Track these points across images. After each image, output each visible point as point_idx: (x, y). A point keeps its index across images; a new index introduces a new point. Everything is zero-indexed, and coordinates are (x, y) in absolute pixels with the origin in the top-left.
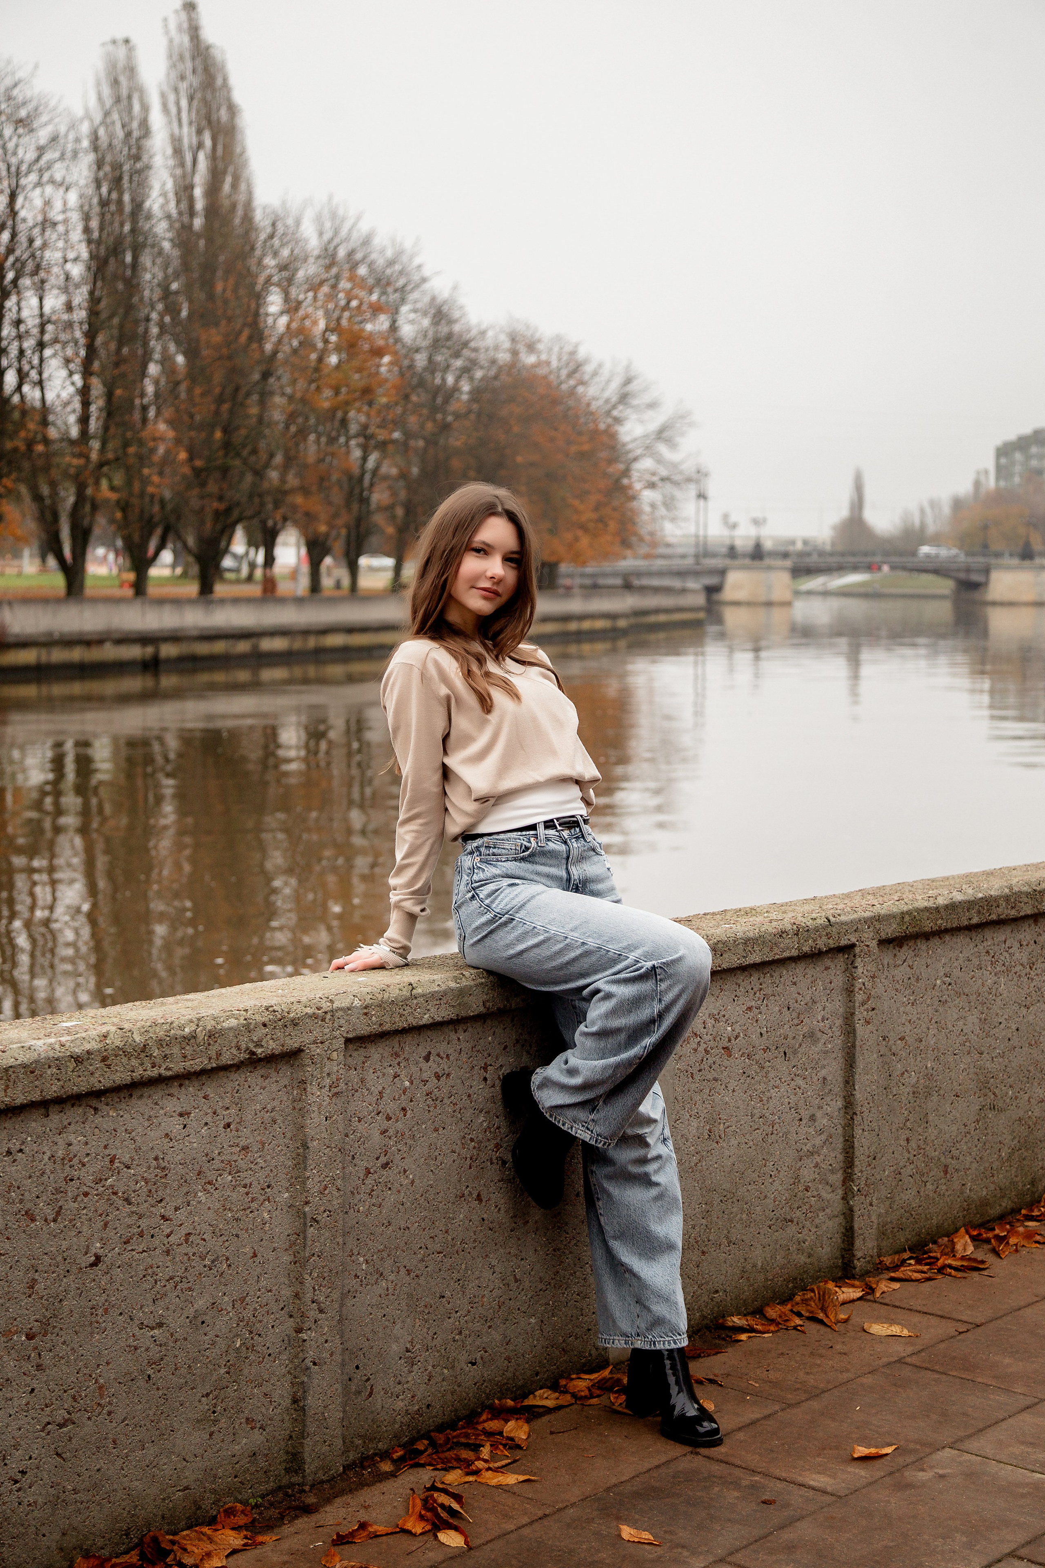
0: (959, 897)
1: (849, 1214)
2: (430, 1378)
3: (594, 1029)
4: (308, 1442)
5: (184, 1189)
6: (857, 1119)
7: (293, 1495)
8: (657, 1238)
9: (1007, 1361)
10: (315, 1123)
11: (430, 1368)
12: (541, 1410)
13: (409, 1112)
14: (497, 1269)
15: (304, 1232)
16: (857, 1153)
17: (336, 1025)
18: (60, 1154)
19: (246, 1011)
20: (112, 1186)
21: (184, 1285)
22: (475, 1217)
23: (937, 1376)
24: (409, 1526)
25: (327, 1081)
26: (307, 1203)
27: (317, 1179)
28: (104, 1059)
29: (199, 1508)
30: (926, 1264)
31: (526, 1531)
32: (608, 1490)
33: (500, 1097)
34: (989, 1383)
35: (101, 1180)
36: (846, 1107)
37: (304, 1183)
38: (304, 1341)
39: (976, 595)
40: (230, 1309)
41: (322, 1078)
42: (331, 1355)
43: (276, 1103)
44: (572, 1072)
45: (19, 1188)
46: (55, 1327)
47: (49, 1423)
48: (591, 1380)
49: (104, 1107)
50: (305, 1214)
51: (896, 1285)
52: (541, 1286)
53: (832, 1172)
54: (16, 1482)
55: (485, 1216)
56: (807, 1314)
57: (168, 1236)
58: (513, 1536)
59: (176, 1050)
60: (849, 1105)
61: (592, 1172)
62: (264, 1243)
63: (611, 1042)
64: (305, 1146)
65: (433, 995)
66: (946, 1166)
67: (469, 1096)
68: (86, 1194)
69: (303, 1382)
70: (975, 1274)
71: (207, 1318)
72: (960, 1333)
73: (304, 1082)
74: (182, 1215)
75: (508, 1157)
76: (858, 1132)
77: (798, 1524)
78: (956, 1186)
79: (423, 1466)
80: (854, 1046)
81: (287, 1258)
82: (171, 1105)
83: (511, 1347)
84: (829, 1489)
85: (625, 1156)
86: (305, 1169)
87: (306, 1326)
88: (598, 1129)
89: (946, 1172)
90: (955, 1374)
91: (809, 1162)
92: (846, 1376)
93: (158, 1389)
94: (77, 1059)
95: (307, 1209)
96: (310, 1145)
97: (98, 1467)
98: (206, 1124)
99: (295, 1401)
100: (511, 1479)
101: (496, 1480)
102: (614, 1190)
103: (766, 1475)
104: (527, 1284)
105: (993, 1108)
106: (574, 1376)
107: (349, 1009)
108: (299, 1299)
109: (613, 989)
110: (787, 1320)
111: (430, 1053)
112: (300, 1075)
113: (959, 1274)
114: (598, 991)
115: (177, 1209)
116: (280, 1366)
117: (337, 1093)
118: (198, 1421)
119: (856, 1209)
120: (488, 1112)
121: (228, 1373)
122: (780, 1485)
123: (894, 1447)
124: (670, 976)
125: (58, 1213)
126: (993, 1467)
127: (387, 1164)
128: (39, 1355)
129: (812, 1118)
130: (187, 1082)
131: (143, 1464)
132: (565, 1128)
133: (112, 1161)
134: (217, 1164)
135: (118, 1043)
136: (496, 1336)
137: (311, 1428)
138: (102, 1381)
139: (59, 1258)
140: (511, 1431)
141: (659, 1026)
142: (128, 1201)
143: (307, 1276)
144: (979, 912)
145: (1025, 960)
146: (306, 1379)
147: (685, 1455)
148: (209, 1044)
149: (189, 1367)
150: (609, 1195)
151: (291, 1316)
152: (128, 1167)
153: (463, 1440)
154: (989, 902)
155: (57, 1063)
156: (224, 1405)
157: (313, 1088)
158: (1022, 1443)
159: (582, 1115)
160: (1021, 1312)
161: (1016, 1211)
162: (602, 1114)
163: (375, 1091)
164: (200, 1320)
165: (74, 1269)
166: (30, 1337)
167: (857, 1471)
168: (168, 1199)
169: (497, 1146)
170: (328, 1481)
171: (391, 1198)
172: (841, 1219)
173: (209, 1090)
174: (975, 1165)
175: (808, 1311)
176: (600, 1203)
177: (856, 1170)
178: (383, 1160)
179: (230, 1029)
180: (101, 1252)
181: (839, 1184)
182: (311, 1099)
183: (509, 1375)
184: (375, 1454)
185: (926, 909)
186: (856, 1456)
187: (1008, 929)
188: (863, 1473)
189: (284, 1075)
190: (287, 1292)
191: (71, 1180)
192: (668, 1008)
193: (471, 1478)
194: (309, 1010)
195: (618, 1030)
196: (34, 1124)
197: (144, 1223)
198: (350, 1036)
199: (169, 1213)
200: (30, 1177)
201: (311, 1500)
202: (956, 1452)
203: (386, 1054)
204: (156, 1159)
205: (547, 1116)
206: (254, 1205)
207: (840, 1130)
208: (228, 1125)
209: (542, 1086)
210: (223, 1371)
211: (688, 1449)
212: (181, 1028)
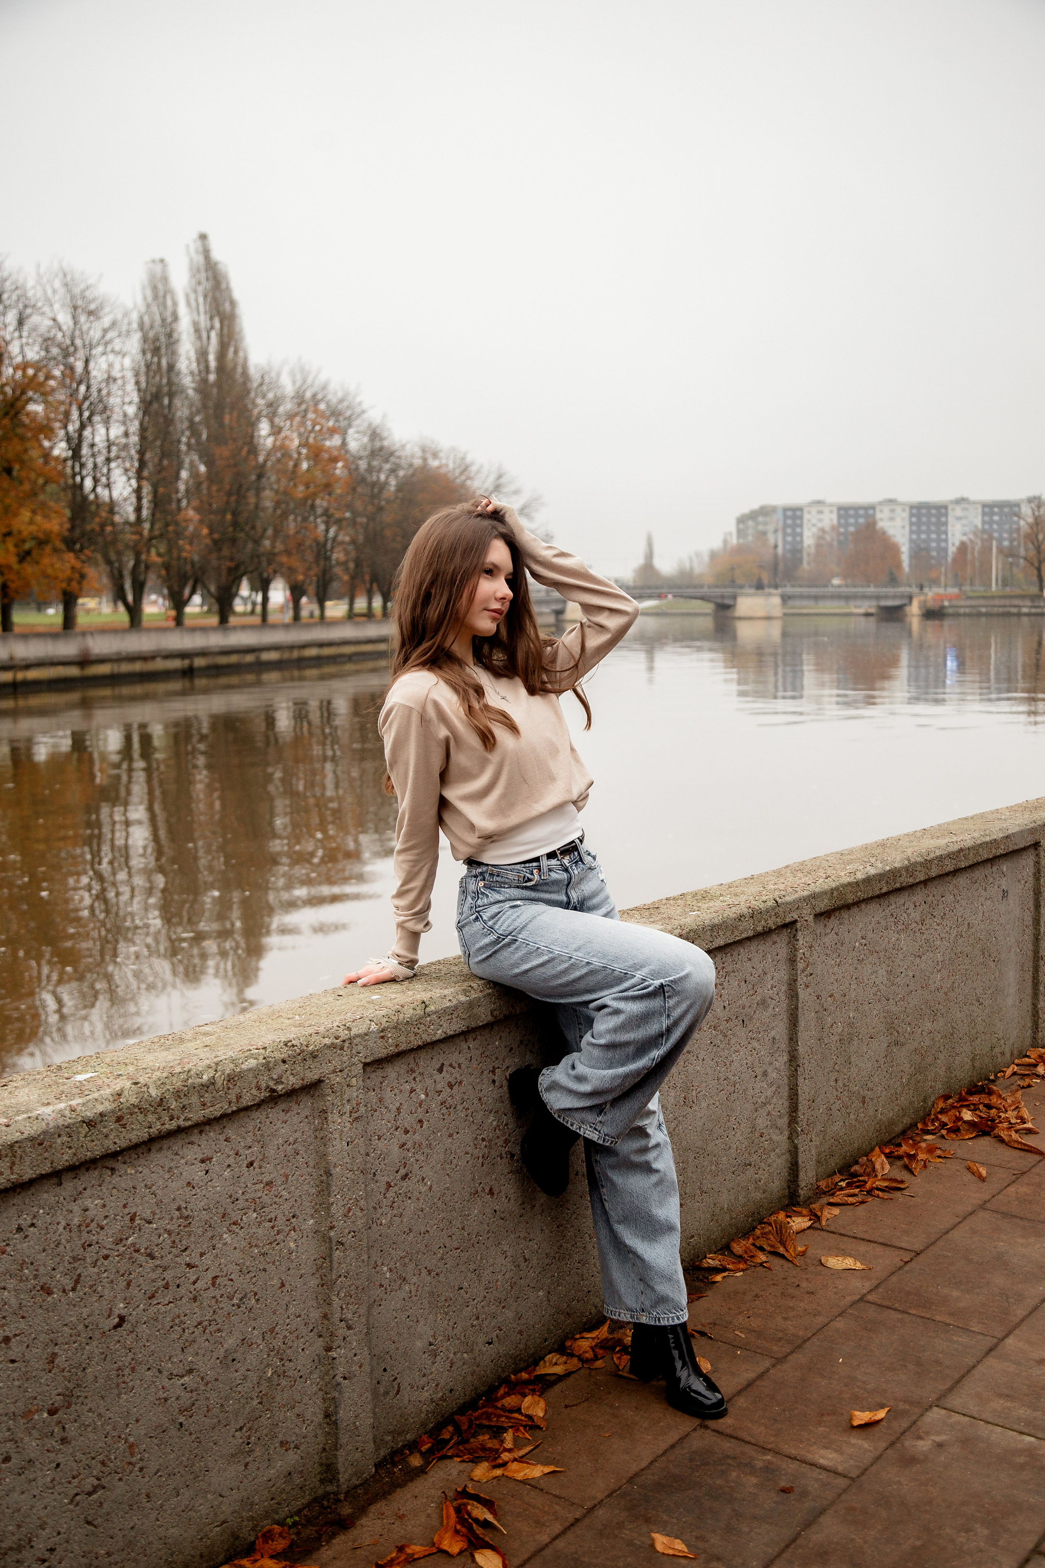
0: (872, 871)
1: (794, 1152)
2: (452, 1364)
3: (602, 1041)
4: (341, 1453)
5: (209, 1234)
6: (800, 1070)
7: (329, 1507)
8: (658, 1221)
9: (955, 1293)
10: (337, 1150)
11: (451, 1355)
12: (553, 1378)
13: (425, 1123)
14: (509, 1254)
15: (330, 1256)
16: (800, 1099)
17: (354, 1052)
18: (76, 1221)
19: (265, 1048)
20: (134, 1244)
21: (213, 1328)
22: (489, 1211)
23: (900, 1316)
24: (445, 1545)
25: (348, 1108)
26: (332, 1228)
27: (341, 1203)
28: (119, 1119)
29: (237, 1538)
30: (857, 1187)
31: (560, 1544)
32: (631, 1480)
33: (507, 1096)
34: (948, 1321)
35: (121, 1240)
36: (791, 1061)
37: (328, 1209)
38: (334, 1359)
39: (728, 613)
40: (259, 1342)
41: (343, 1105)
42: (360, 1367)
43: (298, 1134)
44: (580, 1079)
45: (32, 1264)
46: (79, 1397)
47: (77, 1494)
48: (593, 1339)
49: (122, 1166)
50: (330, 1238)
51: (836, 1211)
52: (547, 1261)
53: (780, 1117)
54: (44, 1561)
55: (497, 1208)
56: (768, 1249)
57: (194, 1283)
58: (548, 1552)
59: (194, 1099)
60: (793, 1058)
61: (596, 1161)
62: (292, 1272)
63: (618, 1054)
64: (328, 1173)
65: (445, 1010)
66: (864, 1097)
67: (480, 1099)
68: (106, 1257)
69: (334, 1398)
70: (898, 1194)
71: (237, 1356)
72: (906, 1263)
73: (325, 1111)
74: (207, 1260)
75: (517, 1150)
76: (801, 1080)
77: (821, 1519)
78: (871, 1112)
79: (451, 1457)
80: (797, 1008)
81: (314, 1282)
82: (192, 1153)
83: (523, 1321)
84: (840, 1469)
85: (627, 1147)
86: (329, 1195)
87: (335, 1345)
88: (605, 1130)
89: (864, 1103)
90: (914, 1312)
91: (763, 1112)
92: (820, 1320)
93: (191, 1434)
94: (90, 1123)
95: (332, 1234)
96: (333, 1172)
97: (132, 1524)
98: (229, 1166)
99: (327, 1416)
100: (536, 1471)
101: (522, 1474)
102: (617, 1178)
103: (777, 1453)
104: (535, 1261)
105: (897, 1043)
106: (578, 1336)
107: (366, 1035)
108: (328, 1319)
109: (621, 1005)
110: (752, 1257)
111: (443, 1065)
112: (320, 1105)
113: (886, 1195)
114: (604, 1006)
115: (202, 1255)
116: (311, 1386)
117: (356, 1118)
118: (233, 1455)
119: (799, 1146)
120: (497, 1112)
121: (261, 1403)
122: (793, 1466)
123: (887, 1409)
124: (676, 993)
125: (77, 1282)
126: (984, 1430)
127: (407, 1175)
128: (64, 1428)
129: (765, 1074)
130: (207, 1128)
131: (179, 1509)
132: (574, 1128)
133: (132, 1220)
134: (241, 1203)
135: (134, 1100)
136: (509, 1314)
137: (344, 1439)
138: (131, 1439)
139: (81, 1327)
140: (528, 1408)
141: (667, 1039)
142: (151, 1256)
143: (334, 1298)
144: (887, 882)
145: (918, 919)
146: (337, 1395)
147: (695, 1429)
148: (229, 1089)
149: (222, 1405)
150: (613, 1184)
151: (320, 1336)
152: (150, 1222)
153: (485, 1422)
154: (894, 873)
155: (68, 1130)
156: (258, 1435)
157: (333, 1117)
158: (1000, 1396)
159: (590, 1117)
160: (950, 1235)
161: (914, 1125)
162: (609, 1116)
163: (393, 1108)
164: (230, 1358)
165: (97, 1334)
166: (52, 1412)
167: (860, 1442)
168: (192, 1246)
169: (506, 1142)
170: (361, 1485)
171: (411, 1206)
172: (787, 1156)
173: (230, 1132)
174: (884, 1093)
175: (769, 1245)
176: (605, 1190)
177: (800, 1114)
178: (403, 1172)
179: (250, 1070)
180: (124, 1312)
181: (785, 1127)
182: (332, 1127)
183: (522, 1346)
184: (404, 1446)
185: (849, 884)
186: (855, 1423)
187: (906, 893)
188: (866, 1445)
189: (305, 1106)
190: (315, 1315)
191: (90, 1245)
192: (676, 1023)
193: (498, 1472)
194: (327, 1041)
195: (626, 1044)
196: (45, 1196)
197: (168, 1275)
198: (368, 1060)
199: (195, 1260)
200: (44, 1250)
201: (346, 1510)
202: (944, 1412)
203: (402, 1072)
204: (179, 1209)
205: (556, 1116)
206: (280, 1237)
207: (786, 1080)
208: (251, 1164)
209: (549, 1089)
210: (255, 1402)
211: (697, 1422)
212: (199, 1075)
